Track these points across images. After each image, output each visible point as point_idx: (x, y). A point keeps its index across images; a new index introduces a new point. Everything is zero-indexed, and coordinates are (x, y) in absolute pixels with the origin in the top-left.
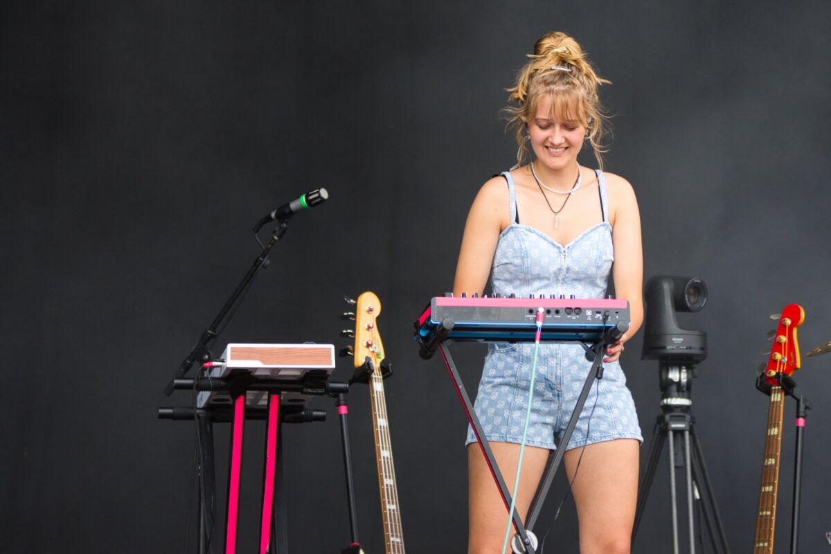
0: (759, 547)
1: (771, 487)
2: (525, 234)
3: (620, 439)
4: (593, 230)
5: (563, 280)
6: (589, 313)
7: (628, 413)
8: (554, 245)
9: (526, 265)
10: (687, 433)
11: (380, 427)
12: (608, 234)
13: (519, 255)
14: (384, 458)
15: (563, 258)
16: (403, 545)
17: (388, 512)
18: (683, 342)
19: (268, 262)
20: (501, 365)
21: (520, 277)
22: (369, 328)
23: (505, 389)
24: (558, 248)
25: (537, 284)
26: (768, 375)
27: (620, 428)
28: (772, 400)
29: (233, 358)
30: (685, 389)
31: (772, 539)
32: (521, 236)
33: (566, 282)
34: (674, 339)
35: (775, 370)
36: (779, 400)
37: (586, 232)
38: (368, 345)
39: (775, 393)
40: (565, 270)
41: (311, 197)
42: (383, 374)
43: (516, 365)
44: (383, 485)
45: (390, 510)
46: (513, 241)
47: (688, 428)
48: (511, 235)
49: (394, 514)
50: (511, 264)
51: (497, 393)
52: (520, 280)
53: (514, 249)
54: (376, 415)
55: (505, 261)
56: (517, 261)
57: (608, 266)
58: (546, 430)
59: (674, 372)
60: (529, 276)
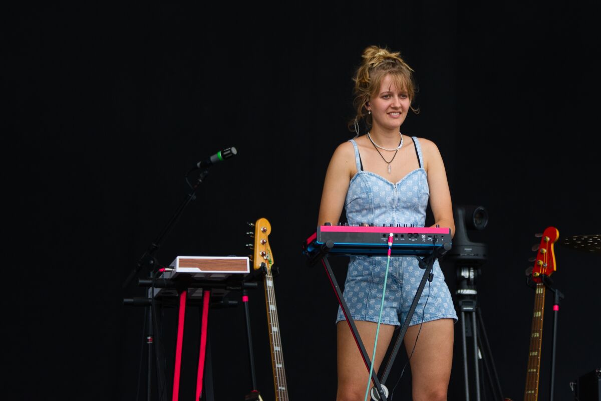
0: (528, 394)
1: (537, 353)
2: (368, 177)
3: (444, 318)
4: (413, 173)
5: (396, 208)
6: (424, 237)
7: (448, 300)
8: (388, 183)
9: (370, 198)
10: (474, 314)
11: (272, 311)
12: (424, 177)
13: (365, 191)
14: (274, 332)
15: (395, 192)
16: (287, 392)
17: (277, 369)
18: (471, 251)
19: (195, 197)
20: (360, 268)
21: (366, 207)
22: (264, 243)
23: (364, 284)
24: (391, 185)
25: (377, 212)
26: (534, 275)
27: (443, 311)
28: (537, 293)
29: (180, 266)
30: (472, 283)
31: (537, 388)
32: (365, 178)
33: (398, 210)
34: (465, 249)
35: (539, 272)
36: (542, 292)
37: (409, 174)
38: (263, 255)
39: (539, 288)
40: (397, 201)
41: (225, 153)
42: (273, 275)
43: (371, 267)
44: (273, 350)
45: (278, 368)
46: (360, 182)
47: (475, 310)
48: (358, 179)
49: (281, 371)
50: (360, 198)
51: (359, 287)
52: (366, 209)
53: (361, 188)
54: (268, 302)
55: (356, 197)
56: (364, 196)
57: (426, 198)
58: (393, 312)
59: (465, 272)
60: (373, 205)
